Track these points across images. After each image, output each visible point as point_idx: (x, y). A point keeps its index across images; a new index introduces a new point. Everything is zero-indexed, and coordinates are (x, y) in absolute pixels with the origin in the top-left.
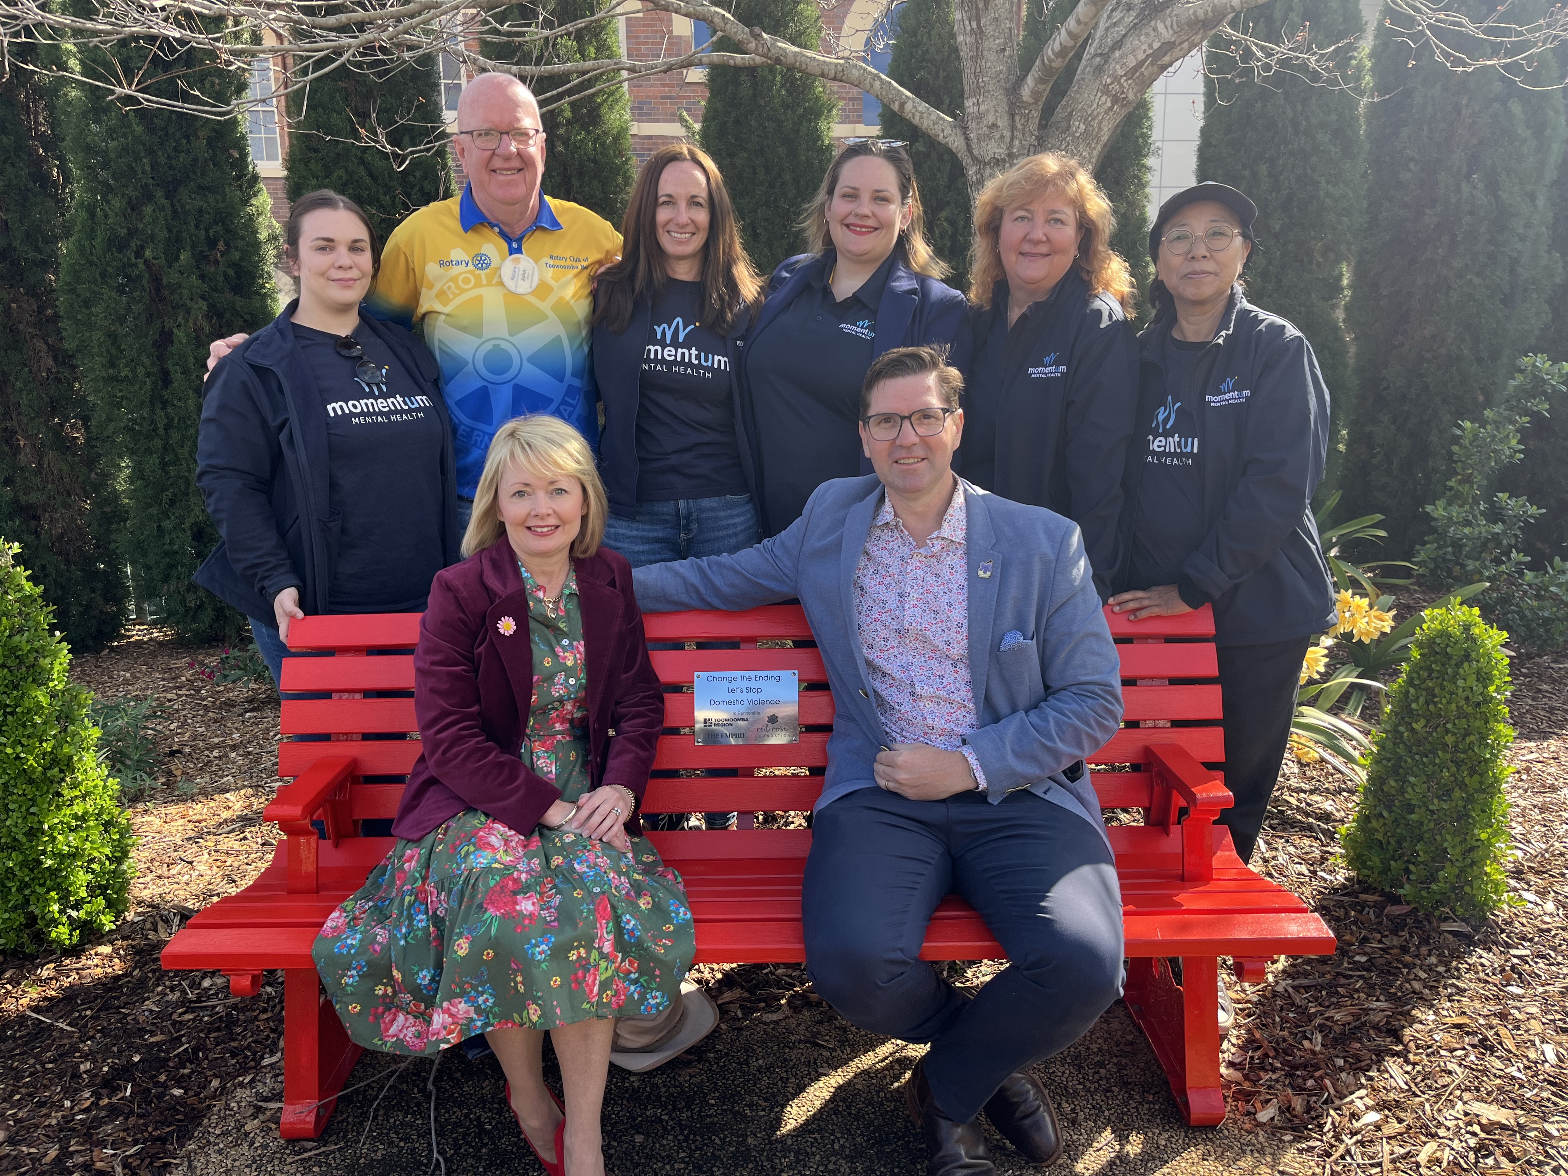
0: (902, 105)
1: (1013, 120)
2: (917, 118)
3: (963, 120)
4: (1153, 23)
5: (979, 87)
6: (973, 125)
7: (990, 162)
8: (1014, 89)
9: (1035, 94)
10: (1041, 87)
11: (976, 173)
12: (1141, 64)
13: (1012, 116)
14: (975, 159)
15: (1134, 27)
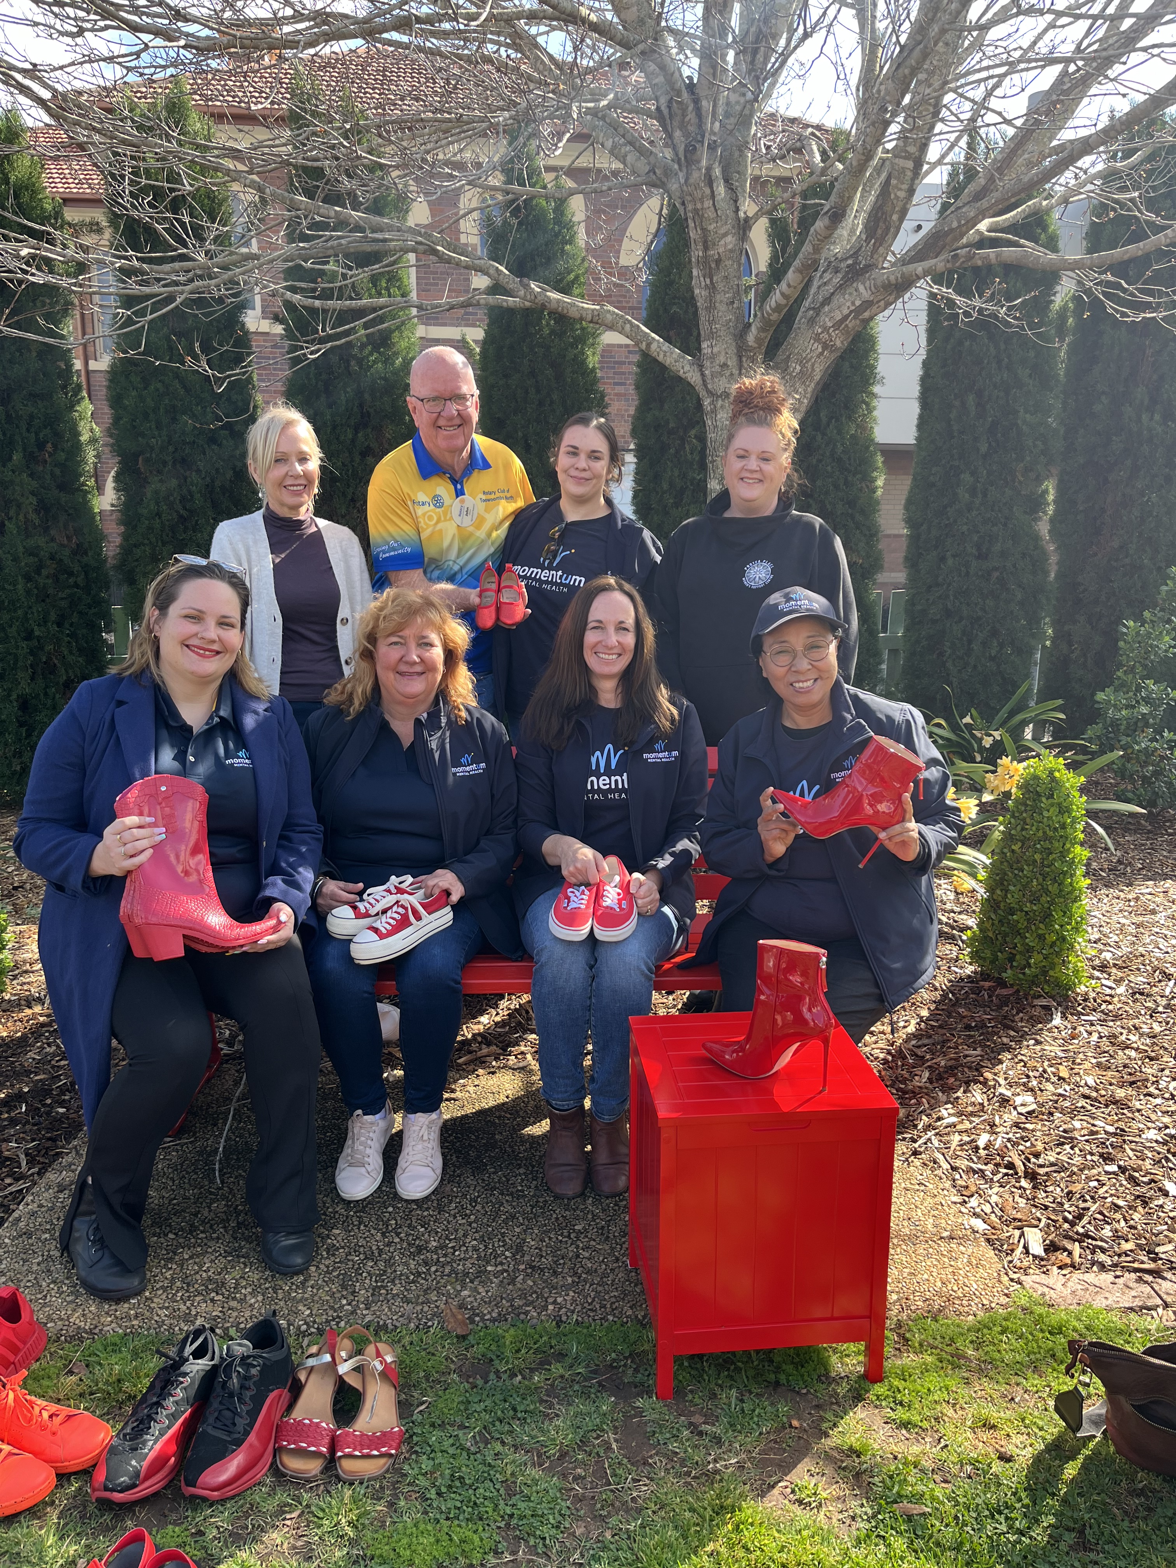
0: (649, 345)
1: (741, 361)
2: (661, 356)
3: (699, 359)
4: (855, 285)
5: (712, 333)
6: (707, 364)
7: (721, 395)
8: (741, 336)
9: (758, 340)
10: (763, 335)
11: (710, 404)
12: (846, 318)
13: (740, 357)
14: (709, 392)
15: (840, 288)
